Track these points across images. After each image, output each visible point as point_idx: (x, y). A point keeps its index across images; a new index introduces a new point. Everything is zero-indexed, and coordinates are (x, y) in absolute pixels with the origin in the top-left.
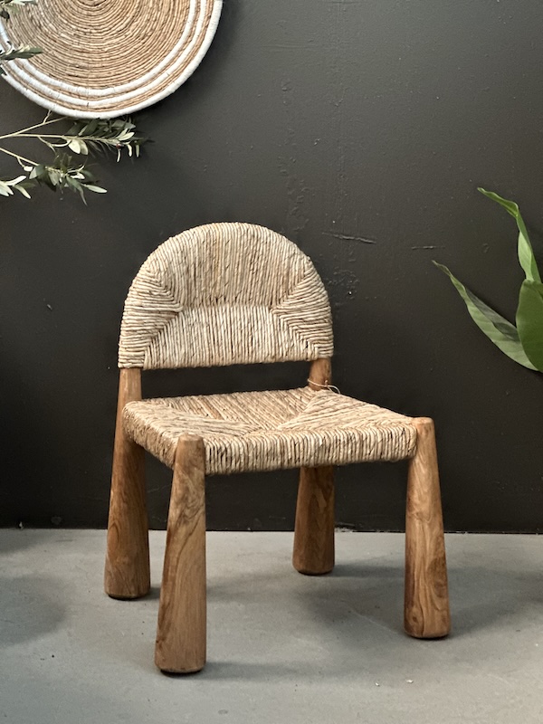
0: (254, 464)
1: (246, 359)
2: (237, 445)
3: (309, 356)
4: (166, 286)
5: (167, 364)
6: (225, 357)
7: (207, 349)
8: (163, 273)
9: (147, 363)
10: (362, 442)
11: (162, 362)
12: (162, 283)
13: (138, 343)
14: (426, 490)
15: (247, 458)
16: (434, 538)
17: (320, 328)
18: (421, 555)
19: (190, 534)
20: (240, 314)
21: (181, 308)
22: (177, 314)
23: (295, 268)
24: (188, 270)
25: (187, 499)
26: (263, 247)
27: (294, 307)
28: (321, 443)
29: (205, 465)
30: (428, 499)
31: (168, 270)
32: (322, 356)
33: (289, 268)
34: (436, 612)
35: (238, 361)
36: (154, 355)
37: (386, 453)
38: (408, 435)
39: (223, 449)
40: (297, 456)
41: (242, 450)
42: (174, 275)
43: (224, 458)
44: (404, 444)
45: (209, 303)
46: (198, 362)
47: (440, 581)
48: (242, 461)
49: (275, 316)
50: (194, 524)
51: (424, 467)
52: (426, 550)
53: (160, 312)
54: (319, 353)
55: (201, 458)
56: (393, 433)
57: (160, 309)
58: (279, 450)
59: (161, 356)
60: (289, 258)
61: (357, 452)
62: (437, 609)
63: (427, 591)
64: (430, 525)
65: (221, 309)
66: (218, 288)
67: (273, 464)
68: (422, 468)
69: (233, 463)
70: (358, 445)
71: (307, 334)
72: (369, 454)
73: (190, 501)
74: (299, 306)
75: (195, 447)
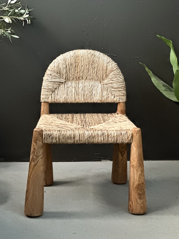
0: (63, 141)
1: (89, 101)
2: (55, 133)
3: (115, 101)
4: (57, 73)
5: (58, 101)
6: (81, 100)
7: (74, 96)
8: (56, 67)
9: (50, 100)
10: (108, 136)
11: (56, 100)
12: (56, 71)
13: (47, 93)
14: (135, 157)
15: (59, 139)
16: (138, 175)
17: (119, 91)
18: (133, 181)
19: (35, 165)
20: (88, 84)
21: (64, 81)
22: (63, 83)
23: (109, 67)
24: (66, 66)
25: (34, 152)
26: (97, 59)
27: (109, 82)
28: (90, 135)
29: (42, 140)
30: (136, 160)
31: (58, 67)
32: (120, 101)
33: (107, 67)
34: (138, 204)
35: (86, 101)
36: (53, 98)
37: (118, 141)
38: (128, 134)
39: (50, 134)
40: (80, 139)
41: (57, 135)
42: (61, 68)
43: (50, 138)
44: (126, 138)
45: (76, 79)
46: (70, 101)
47: (140, 192)
48: (57, 139)
49: (102, 85)
50: (37, 162)
51: (135, 148)
52: (135, 180)
53: (55, 82)
54: (119, 100)
55: (41, 138)
56: (122, 133)
57: (55, 81)
58: (73, 136)
59: (56, 98)
60: (107, 63)
61: (106, 140)
62: (138, 203)
63: (135, 196)
64: (136, 170)
65: (81, 81)
66: (79, 74)
67: (70, 141)
68: (134, 147)
69: (54, 140)
70: (106, 137)
71: (114, 93)
72: (111, 140)
73: (35, 153)
74: (111, 82)
75: (38, 133)
